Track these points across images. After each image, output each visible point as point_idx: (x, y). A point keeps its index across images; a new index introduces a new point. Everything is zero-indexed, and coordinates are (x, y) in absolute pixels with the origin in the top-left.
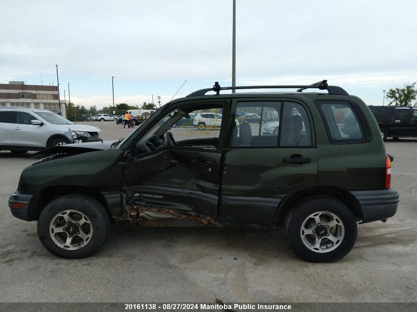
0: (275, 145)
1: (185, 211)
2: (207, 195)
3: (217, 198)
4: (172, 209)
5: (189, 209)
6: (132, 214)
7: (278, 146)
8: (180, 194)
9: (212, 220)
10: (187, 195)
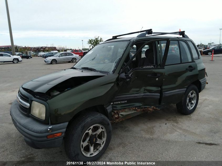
0: (180, 62)
1: (140, 106)
2: (153, 94)
3: (159, 94)
4: (134, 107)
5: (141, 105)
6: (116, 116)
7: (181, 63)
8: (138, 97)
9: (155, 107)
10: (141, 97)
